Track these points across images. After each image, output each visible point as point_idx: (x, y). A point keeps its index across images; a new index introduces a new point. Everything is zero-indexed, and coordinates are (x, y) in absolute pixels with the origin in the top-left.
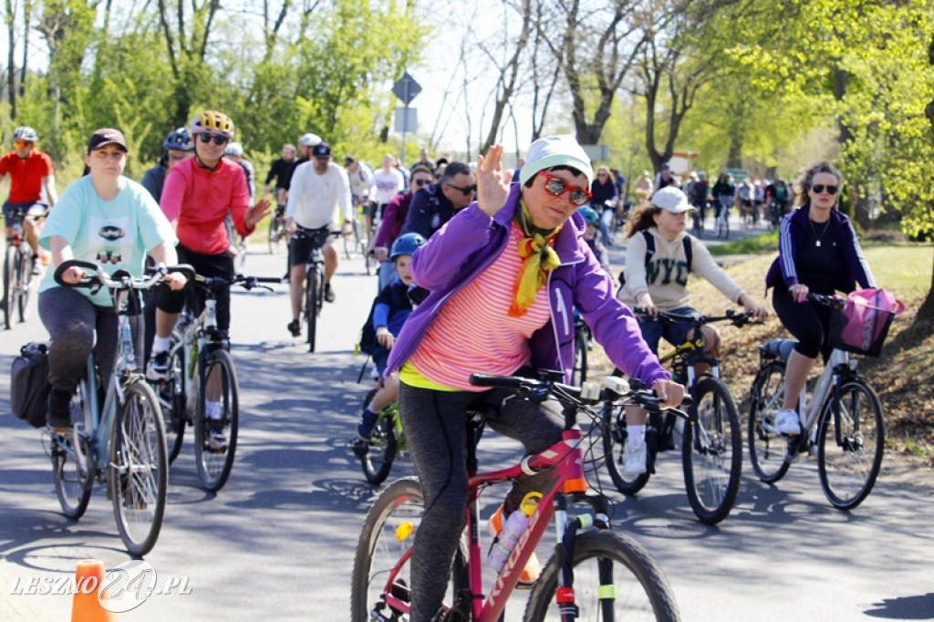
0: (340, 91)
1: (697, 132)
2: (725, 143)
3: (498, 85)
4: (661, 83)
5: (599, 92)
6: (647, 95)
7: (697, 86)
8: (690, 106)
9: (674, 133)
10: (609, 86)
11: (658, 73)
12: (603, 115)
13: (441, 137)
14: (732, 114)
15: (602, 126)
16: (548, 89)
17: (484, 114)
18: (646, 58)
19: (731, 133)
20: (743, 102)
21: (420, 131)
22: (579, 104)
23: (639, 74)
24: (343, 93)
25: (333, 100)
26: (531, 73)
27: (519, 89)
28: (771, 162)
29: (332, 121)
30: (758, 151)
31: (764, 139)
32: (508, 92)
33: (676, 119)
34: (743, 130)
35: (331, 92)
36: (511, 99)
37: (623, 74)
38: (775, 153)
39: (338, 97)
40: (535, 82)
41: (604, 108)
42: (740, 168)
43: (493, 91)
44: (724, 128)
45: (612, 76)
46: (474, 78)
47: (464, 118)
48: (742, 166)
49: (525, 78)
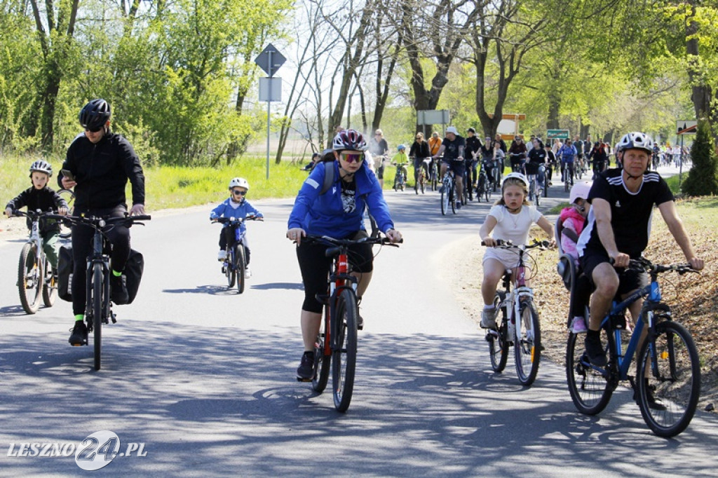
0: (204, 63)
1: (516, 96)
2: (544, 104)
3: (346, 54)
4: (490, 50)
5: (436, 59)
6: (476, 63)
7: (523, 53)
8: (517, 72)
10: (446, 55)
11: (486, 40)
12: (440, 81)
13: (296, 107)
14: (551, 79)
15: (440, 92)
16: (390, 59)
17: (333, 83)
19: (551, 96)
20: (561, 66)
22: (418, 69)
23: (470, 43)
24: (207, 65)
25: (197, 76)
26: (374, 43)
27: (364, 59)
28: (586, 121)
29: (200, 90)
30: (575, 111)
31: (580, 101)
32: (356, 61)
34: (561, 92)
35: (195, 64)
36: (358, 70)
38: (588, 113)
39: (202, 70)
40: (379, 52)
41: (442, 74)
42: (558, 128)
43: (342, 61)
44: (543, 91)
45: (448, 44)
46: (326, 50)
47: (314, 87)
48: (560, 126)
49: (370, 49)
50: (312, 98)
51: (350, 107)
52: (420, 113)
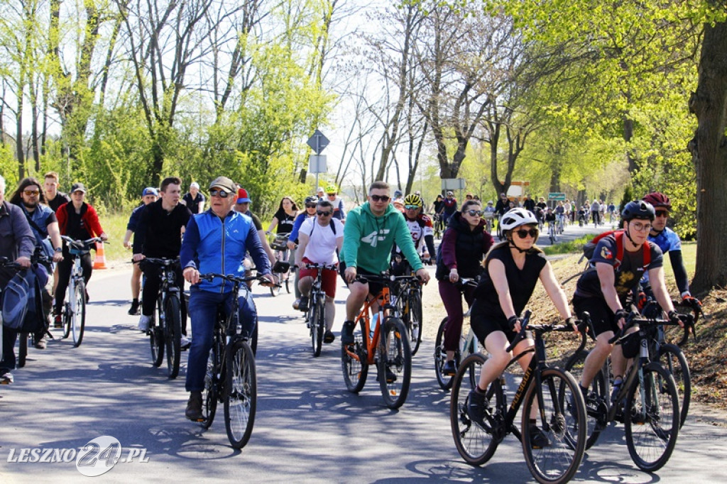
0: (270, 144)
1: (527, 167)
2: (547, 174)
3: (384, 137)
4: (501, 134)
5: (456, 140)
6: (490, 142)
7: (526, 134)
8: (522, 149)
9: (511, 168)
10: (463, 136)
11: (498, 126)
12: (460, 156)
13: (343, 176)
14: (553, 153)
15: (459, 165)
16: (420, 139)
17: (374, 159)
18: (489, 114)
19: (552, 167)
20: (560, 144)
21: (329, 172)
22: (442, 150)
23: (485, 127)
24: (272, 146)
25: (266, 152)
26: (407, 128)
27: (399, 139)
28: (581, 187)
29: (265, 166)
30: (572, 179)
31: (576, 171)
32: (391, 142)
33: (512, 158)
34: (561, 164)
35: (263, 145)
36: (394, 147)
37: (473, 126)
38: (583, 180)
39: (270, 149)
40: (410, 134)
41: (461, 152)
42: (560, 192)
43: (380, 141)
44: (547, 163)
45: (465, 129)
46: (367, 133)
47: (360, 161)
48: (561, 190)
49: (403, 131)
50: (358, 170)
51: (387, 177)
52: (444, 180)
